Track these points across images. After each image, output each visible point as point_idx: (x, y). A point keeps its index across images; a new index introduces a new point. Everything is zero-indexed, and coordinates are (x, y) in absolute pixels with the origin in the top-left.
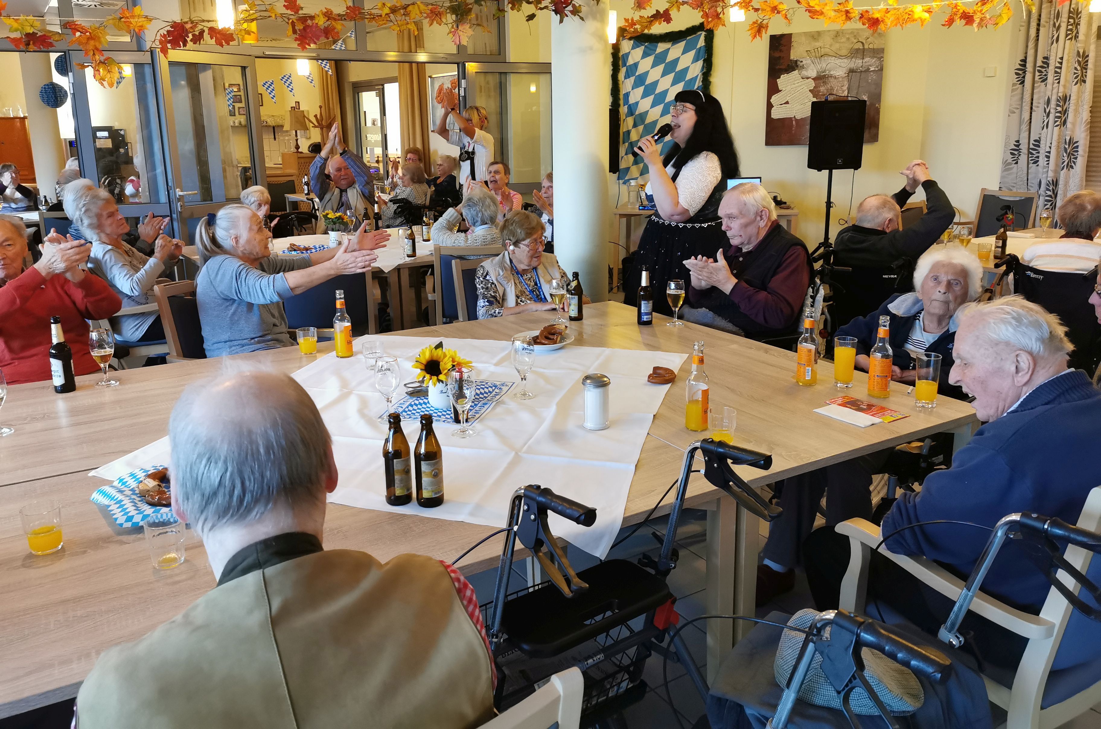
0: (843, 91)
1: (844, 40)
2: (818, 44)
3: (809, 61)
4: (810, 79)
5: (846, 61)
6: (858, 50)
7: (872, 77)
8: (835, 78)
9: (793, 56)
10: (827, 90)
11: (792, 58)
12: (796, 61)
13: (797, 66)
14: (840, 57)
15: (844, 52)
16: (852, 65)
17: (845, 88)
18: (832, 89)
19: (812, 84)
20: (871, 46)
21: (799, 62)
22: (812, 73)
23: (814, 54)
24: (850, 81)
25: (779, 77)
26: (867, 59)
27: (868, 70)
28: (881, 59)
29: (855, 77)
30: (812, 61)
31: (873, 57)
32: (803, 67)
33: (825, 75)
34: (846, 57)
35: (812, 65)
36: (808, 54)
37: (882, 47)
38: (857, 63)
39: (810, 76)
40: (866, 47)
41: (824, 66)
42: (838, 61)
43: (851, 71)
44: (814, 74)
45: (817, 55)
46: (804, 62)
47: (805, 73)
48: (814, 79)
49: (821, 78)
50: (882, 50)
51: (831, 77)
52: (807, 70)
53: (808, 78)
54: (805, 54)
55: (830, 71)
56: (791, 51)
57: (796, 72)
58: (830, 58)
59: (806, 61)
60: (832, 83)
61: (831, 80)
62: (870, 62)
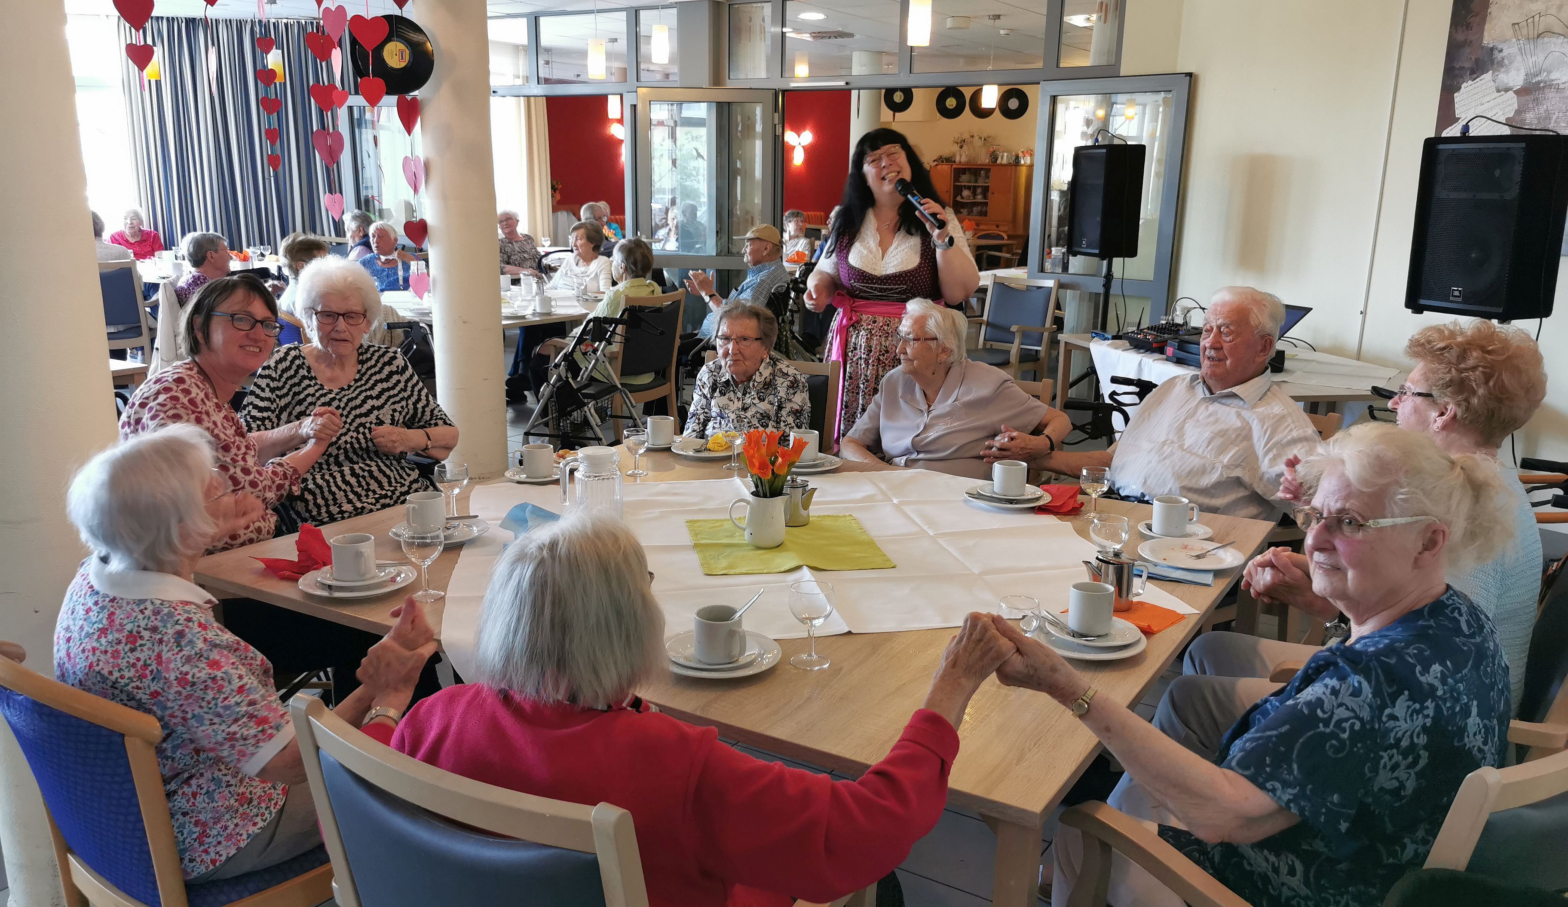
2: (1534, 7)
3: (1514, 50)
4: (1511, 93)
8: (1557, 88)
9: (1488, 40)
10: (1539, 119)
11: (1485, 42)
12: (1492, 49)
13: (1492, 61)
19: (1513, 106)
21: (1496, 52)
22: (1515, 77)
25: (1462, 89)
30: (1520, 49)
33: (1539, 83)
35: (1519, 58)
36: (1515, 31)
39: (1511, 84)
41: (1541, 57)
44: (1519, 82)
45: (1531, 33)
46: (1504, 54)
48: (1517, 92)
49: (1530, 90)
51: (1550, 85)
52: (1507, 72)
53: (1507, 90)
54: (1510, 33)
55: (1549, 72)
56: (1487, 27)
57: (1488, 76)
58: (1554, 40)
59: (1509, 50)
60: (1552, 101)
61: (1549, 94)
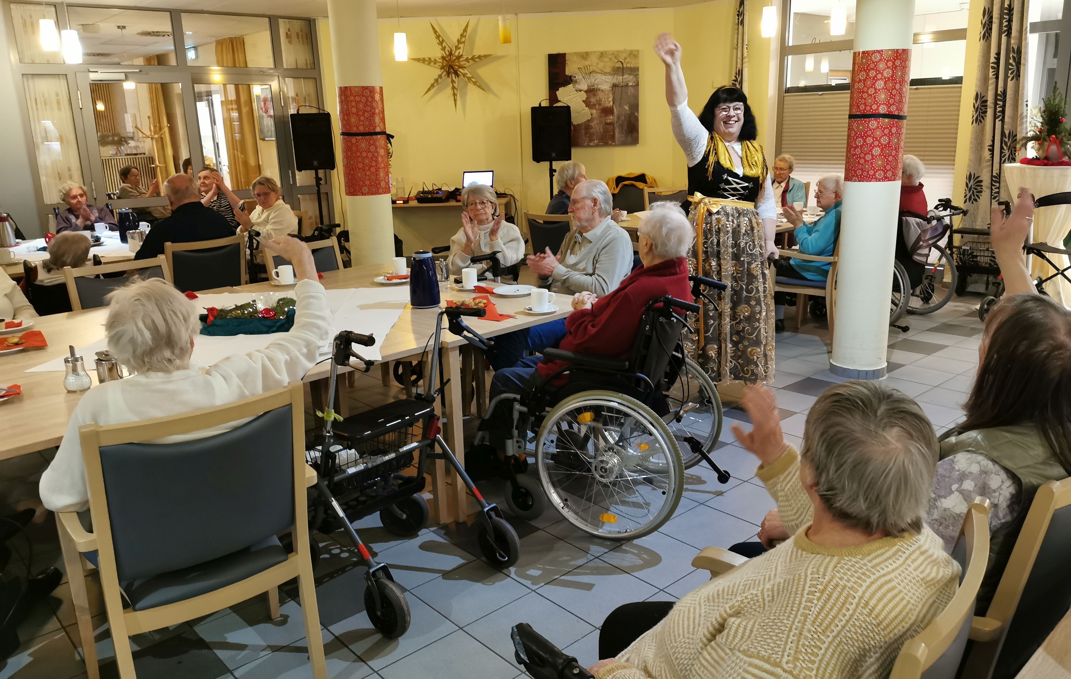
0: (609, 102)
1: (607, 60)
2: (587, 63)
3: (581, 77)
4: (582, 92)
5: (610, 77)
6: (618, 68)
7: (631, 91)
8: (602, 91)
9: (568, 72)
10: (597, 101)
11: (567, 73)
12: (571, 77)
13: (572, 81)
14: (605, 74)
15: (608, 70)
16: (615, 81)
17: (611, 99)
18: (600, 100)
19: (584, 96)
20: (629, 65)
21: (573, 78)
22: (584, 86)
23: (584, 71)
24: (614, 94)
25: (558, 90)
26: (626, 76)
27: (627, 85)
28: (637, 76)
29: (618, 90)
30: (583, 77)
31: (630, 74)
32: (576, 82)
33: (594, 89)
34: (610, 74)
35: (584, 80)
36: (580, 71)
37: (637, 66)
38: (619, 79)
39: (582, 89)
40: (625, 66)
41: (593, 81)
42: (604, 77)
43: (614, 86)
44: (585, 88)
45: (587, 72)
46: (577, 78)
47: (578, 87)
48: (586, 92)
49: (591, 91)
50: (637, 69)
51: (599, 90)
52: (579, 84)
53: (581, 91)
54: (577, 71)
55: (598, 85)
56: (566, 68)
57: (571, 85)
58: (597, 74)
59: (579, 77)
60: (601, 95)
61: (599, 92)
62: (628, 78)
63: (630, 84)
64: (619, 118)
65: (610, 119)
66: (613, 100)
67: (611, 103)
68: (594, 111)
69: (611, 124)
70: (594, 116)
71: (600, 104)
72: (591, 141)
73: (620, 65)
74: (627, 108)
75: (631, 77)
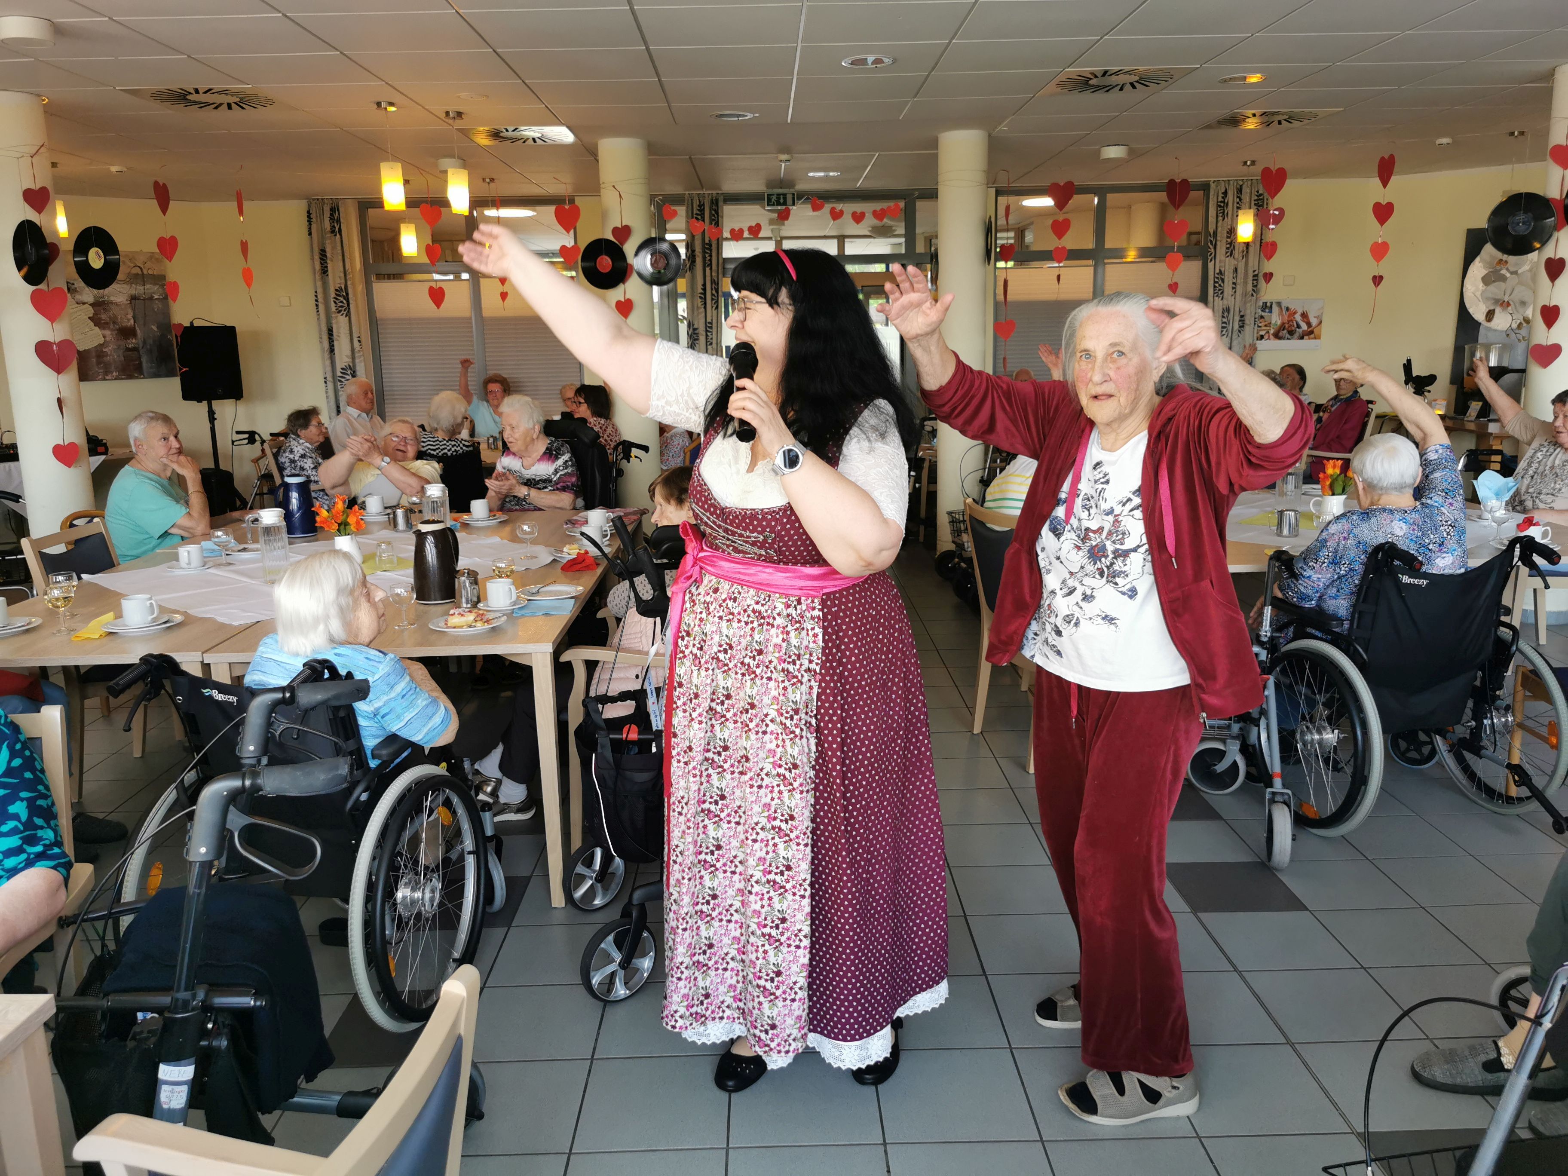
4: (87, 305)
5: (125, 286)
6: (136, 275)
7: (157, 306)
8: (116, 305)
16: (133, 292)
17: (130, 316)
18: (115, 317)
19: (91, 311)
20: (150, 272)
22: (89, 298)
24: (134, 309)
26: (148, 286)
27: (151, 298)
28: (164, 286)
29: (139, 304)
31: (155, 284)
33: (104, 301)
34: (124, 282)
35: (87, 288)
37: (162, 273)
39: (85, 301)
40: (145, 272)
43: (133, 298)
44: (91, 300)
47: (78, 297)
48: (92, 305)
50: (164, 277)
51: (112, 303)
55: (109, 297)
60: (114, 310)
61: (113, 307)
62: (151, 289)
63: (156, 297)
64: (144, 342)
65: (132, 343)
66: (134, 317)
67: (132, 321)
68: (107, 332)
69: (135, 349)
70: (108, 339)
71: (114, 323)
72: (107, 373)
73: (138, 271)
74: (154, 328)
75: (156, 288)
